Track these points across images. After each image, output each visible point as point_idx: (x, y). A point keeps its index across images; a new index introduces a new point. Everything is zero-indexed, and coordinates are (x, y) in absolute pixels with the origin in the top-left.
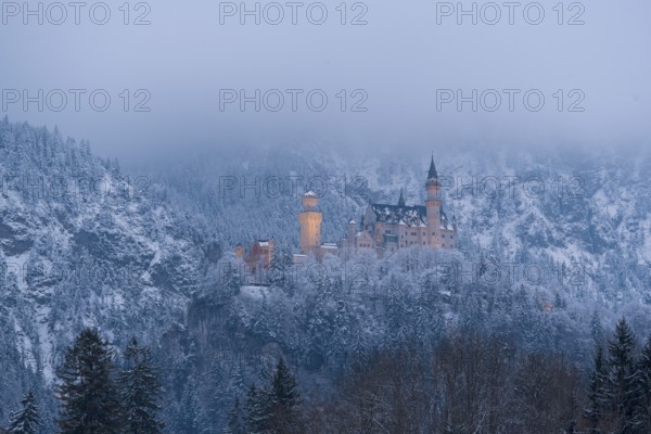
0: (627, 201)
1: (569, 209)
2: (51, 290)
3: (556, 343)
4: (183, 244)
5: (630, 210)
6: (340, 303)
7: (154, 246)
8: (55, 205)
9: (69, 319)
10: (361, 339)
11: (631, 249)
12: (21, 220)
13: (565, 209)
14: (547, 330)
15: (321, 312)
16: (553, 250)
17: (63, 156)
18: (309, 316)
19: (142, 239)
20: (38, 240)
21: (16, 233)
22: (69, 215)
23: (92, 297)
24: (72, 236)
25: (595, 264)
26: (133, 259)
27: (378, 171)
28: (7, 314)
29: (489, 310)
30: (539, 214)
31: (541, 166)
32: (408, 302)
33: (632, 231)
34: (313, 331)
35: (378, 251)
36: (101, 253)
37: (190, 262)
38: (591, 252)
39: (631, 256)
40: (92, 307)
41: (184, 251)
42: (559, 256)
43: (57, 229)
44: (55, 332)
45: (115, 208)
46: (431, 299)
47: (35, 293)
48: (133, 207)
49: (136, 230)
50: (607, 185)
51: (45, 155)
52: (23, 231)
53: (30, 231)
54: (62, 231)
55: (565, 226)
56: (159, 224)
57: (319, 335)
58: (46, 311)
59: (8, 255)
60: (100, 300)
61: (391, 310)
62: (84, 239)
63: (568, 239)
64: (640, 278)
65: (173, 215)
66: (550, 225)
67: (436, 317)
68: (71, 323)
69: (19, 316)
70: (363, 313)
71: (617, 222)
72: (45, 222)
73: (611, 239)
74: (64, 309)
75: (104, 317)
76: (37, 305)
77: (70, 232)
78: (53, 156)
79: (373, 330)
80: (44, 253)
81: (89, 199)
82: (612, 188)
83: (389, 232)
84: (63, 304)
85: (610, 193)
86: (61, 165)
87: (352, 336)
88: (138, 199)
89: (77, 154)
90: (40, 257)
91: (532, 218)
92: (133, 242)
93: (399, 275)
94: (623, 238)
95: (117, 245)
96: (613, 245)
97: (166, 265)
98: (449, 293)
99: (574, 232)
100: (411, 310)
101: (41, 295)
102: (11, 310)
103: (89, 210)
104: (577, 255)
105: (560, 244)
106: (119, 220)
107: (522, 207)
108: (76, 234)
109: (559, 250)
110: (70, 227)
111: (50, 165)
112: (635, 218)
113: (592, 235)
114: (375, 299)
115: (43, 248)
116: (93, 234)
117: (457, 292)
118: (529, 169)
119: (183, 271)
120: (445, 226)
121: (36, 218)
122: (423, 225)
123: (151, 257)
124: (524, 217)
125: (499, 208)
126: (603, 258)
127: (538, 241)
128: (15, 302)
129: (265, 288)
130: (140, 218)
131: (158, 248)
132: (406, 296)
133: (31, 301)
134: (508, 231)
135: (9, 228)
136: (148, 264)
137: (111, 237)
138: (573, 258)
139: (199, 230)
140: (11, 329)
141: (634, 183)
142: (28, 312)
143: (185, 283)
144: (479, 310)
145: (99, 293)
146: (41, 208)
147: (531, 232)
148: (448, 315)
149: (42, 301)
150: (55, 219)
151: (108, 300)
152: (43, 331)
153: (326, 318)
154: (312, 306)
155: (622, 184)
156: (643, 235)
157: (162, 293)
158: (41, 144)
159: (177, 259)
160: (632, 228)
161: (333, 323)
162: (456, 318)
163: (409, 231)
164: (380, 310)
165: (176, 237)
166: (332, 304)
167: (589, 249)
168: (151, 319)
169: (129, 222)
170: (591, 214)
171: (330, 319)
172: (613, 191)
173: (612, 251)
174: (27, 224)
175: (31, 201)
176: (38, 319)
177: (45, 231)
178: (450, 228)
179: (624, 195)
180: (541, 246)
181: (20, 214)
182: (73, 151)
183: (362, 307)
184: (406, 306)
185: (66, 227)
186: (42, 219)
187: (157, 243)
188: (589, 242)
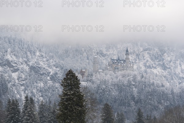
0: (173, 56)
1: (158, 58)
2: (24, 82)
3: (162, 97)
4: (58, 69)
5: (174, 59)
6: (106, 86)
7: (50, 70)
8: (24, 59)
9: (29, 90)
10: (112, 96)
11: (174, 69)
12: (16, 63)
13: (156, 58)
14: (160, 93)
15: (101, 89)
16: (153, 69)
17: (26, 46)
18: (98, 90)
19: (47, 68)
20: (20, 69)
21: (14, 67)
22: (28, 62)
23: (35, 84)
24: (29, 67)
25: (165, 73)
26: (45, 73)
27: (105, 48)
28: (13, 89)
29: (145, 88)
30: (149, 60)
31: (150, 47)
32: (124, 86)
33: (174, 64)
34: (99, 94)
35: (114, 72)
36: (37, 72)
37: (60, 74)
38: (164, 70)
39: (174, 71)
40: (35, 87)
41: (58, 71)
42: (155, 71)
43: (25, 66)
44: (26, 93)
45: (40, 60)
46: (129, 85)
47: (20, 83)
48: (45, 59)
49: (46, 66)
50: (167, 52)
51: (21, 46)
52: (16, 66)
53: (18, 66)
54: (26, 66)
55: (156, 63)
56: (52, 64)
57: (101, 95)
58: (23, 88)
59: (12, 73)
60: (37, 84)
61: (119, 88)
62: (32, 68)
63: (157, 66)
64: (177, 77)
65: (55, 61)
66: (153, 63)
67: (131, 90)
68: (30, 91)
69: (16, 89)
70: (112, 89)
71: (170, 62)
72: (22, 64)
73: (169, 66)
74: (28, 87)
75: (38, 89)
76: (20, 86)
77: (28, 66)
78: (24, 46)
79: (115, 93)
80: (22, 72)
81: (33, 58)
82: (169, 52)
83: (116, 67)
84: (28, 86)
85: (168, 54)
86: (26, 48)
87: (109, 95)
88: (46, 57)
89: (30, 46)
90: (21, 73)
91: (147, 61)
92: (45, 69)
93: (121, 79)
94: (172, 66)
95: (41, 70)
96: (169, 68)
97: (54, 75)
98: (134, 83)
99: (159, 64)
100: (124, 88)
101: (22, 83)
102: (14, 88)
103: (33, 60)
104: (160, 71)
105: (155, 68)
106: (41, 63)
107: (145, 58)
108: (30, 67)
109: (155, 69)
110: (28, 65)
111: (23, 48)
112: (175, 61)
113: (164, 65)
114: (115, 85)
115: (22, 71)
116: (35, 67)
117: (136, 83)
118: (147, 47)
119: (58, 76)
120: (130, 65)
121: (20, 63)
122: (125, 65)
123: (50, 73)
124: (145, 61)
125: (138, 58)
126: (167, 71)
127: (149, 67)
128: (15, 85)
129: (86, 82)
130: (47, 62)
131: (51, 71)
132: (123, 84)
133: (19, 85)
134: (141, 64)
135: (13, 66)
136: (49, 75)
137: (39, 68)
138: (159, 72)
139: (62, 65)
140: (14, 93)
141: (174, 51)
142: (18, 88)
143: (59, 80)
144: (142, 88)
145: (37, 83)
146: (21, 60)
147: (148, 65)
148: (134, 89)
149: (22, 85)
150: (24, 63)
151: (39, 85)
152: (22, 93)
153: (103, 90)
154: (99, 87)
155: (171, 51)
156: (177, 65)
157: (53, 82)
158: (20, 43)
159: (57, 73)
160: (174, 63)
161: (104, 91)
162: (136, 90)
163: (121, 67)
164: (116, 88)
165: (56, 68)
166: (104, 86)
167: (163, 69)
168: (51, 90)
169: (44, 64)
170: (163, 60)
171: (104, 90)
172: (169, 53)
173: (169, 70)
174: (17, 64)
175: (18, 58)
176: (21, 90)
177: (22, 66)
178: (132, 65)
179: (172, 54)
180: (150, 68)
181: (15, 62)
182: (29, 45)
183: (112, 87)
184: (123, 87)
185: (27, 65)
186: (21, 63)
187: (51, 69)
188: (163, 67)
